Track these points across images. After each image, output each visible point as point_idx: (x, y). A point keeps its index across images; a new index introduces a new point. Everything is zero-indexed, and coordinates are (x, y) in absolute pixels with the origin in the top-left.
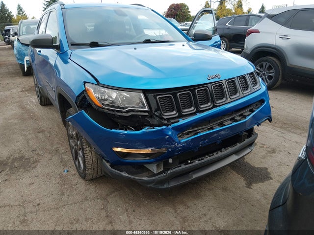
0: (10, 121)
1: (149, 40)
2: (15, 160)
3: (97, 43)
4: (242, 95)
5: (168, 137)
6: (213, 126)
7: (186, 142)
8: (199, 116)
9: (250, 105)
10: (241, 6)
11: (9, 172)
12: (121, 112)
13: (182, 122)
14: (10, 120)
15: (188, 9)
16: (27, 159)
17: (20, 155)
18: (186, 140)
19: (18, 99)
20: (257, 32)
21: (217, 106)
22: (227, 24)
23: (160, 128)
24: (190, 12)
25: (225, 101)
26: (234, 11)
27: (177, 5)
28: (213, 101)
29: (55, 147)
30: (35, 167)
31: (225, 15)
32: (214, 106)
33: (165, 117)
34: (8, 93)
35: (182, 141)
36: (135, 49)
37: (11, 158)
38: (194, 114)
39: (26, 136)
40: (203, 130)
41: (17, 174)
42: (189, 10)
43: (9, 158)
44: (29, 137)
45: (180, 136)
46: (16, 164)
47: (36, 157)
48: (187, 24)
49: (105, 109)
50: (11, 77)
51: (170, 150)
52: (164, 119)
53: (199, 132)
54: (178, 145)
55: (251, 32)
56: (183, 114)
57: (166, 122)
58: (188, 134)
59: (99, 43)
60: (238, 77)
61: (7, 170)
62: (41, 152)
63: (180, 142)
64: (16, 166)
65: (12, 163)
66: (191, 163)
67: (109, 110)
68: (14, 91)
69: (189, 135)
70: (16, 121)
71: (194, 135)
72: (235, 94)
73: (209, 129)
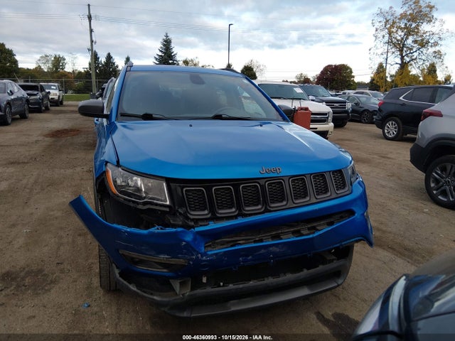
0: (52, 213)
1: (221, 116)
2: (29, 273)
3: (151, 115)
4: (315, 201)
5: (184, 243)
6: (264, 238)
7: (216, 254)
8: (240, 220)
9: (330, 216)
10: (435, 71)
11: (13, 292)
12: (138, 203)
13: (212, 226)
14: (53, 211)
15: (351, 72)
16: (45, 275)
17: (40, 267)
18: (216, 252)
19: (79, 181)
20: (439, 115)
21: (270, 211)
22: (401, 98)
23: (174, 230)
24: (353, 77)
25: (286, 205)
26: (421, 79)
27: (335, 66)
28: (265, 203)
29: (90, 261)
30: (49, 290)
31: (407, 83)
32: (267, 211)
33: (192, 217)
34: (69, 171)
35: (210, 253)
36: (191, 126)
37: (27, 269)
38: (236, 217)
39: (61, 237)
40: (247, 241)
41: (21, 298)
42: (353, 74)
43: (24, 269)
44: (65, 240)
45: (210, 246)
46: (27, 281)
47: (57, 274)
48: (344, 93)
49: (121, 197)
50: (85, 150)
51: (191, 263)
52: (190, 219)
53: (239, 244)
54: (202, 256)
55: (431, 114)
56: (218, 215)
57: (193, 224)
58: (222, 244)
59: (154, 116)
60: (311, 174)
61: (12, 288)
62: (69, 267)
63: (205, 254)
64: (26, 284)
65: (23, 279)
66: (223, 286)
67: (125, 199)
68: (79, 169)
69: (225, 246)
70: (59, 214)
71: (232, 246)
72: (305, 197)
73: (255, 242)
